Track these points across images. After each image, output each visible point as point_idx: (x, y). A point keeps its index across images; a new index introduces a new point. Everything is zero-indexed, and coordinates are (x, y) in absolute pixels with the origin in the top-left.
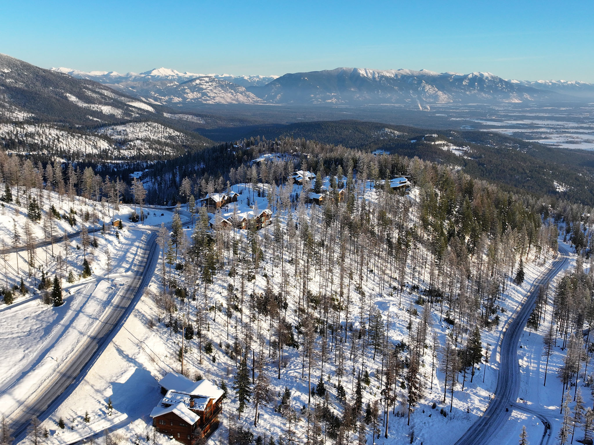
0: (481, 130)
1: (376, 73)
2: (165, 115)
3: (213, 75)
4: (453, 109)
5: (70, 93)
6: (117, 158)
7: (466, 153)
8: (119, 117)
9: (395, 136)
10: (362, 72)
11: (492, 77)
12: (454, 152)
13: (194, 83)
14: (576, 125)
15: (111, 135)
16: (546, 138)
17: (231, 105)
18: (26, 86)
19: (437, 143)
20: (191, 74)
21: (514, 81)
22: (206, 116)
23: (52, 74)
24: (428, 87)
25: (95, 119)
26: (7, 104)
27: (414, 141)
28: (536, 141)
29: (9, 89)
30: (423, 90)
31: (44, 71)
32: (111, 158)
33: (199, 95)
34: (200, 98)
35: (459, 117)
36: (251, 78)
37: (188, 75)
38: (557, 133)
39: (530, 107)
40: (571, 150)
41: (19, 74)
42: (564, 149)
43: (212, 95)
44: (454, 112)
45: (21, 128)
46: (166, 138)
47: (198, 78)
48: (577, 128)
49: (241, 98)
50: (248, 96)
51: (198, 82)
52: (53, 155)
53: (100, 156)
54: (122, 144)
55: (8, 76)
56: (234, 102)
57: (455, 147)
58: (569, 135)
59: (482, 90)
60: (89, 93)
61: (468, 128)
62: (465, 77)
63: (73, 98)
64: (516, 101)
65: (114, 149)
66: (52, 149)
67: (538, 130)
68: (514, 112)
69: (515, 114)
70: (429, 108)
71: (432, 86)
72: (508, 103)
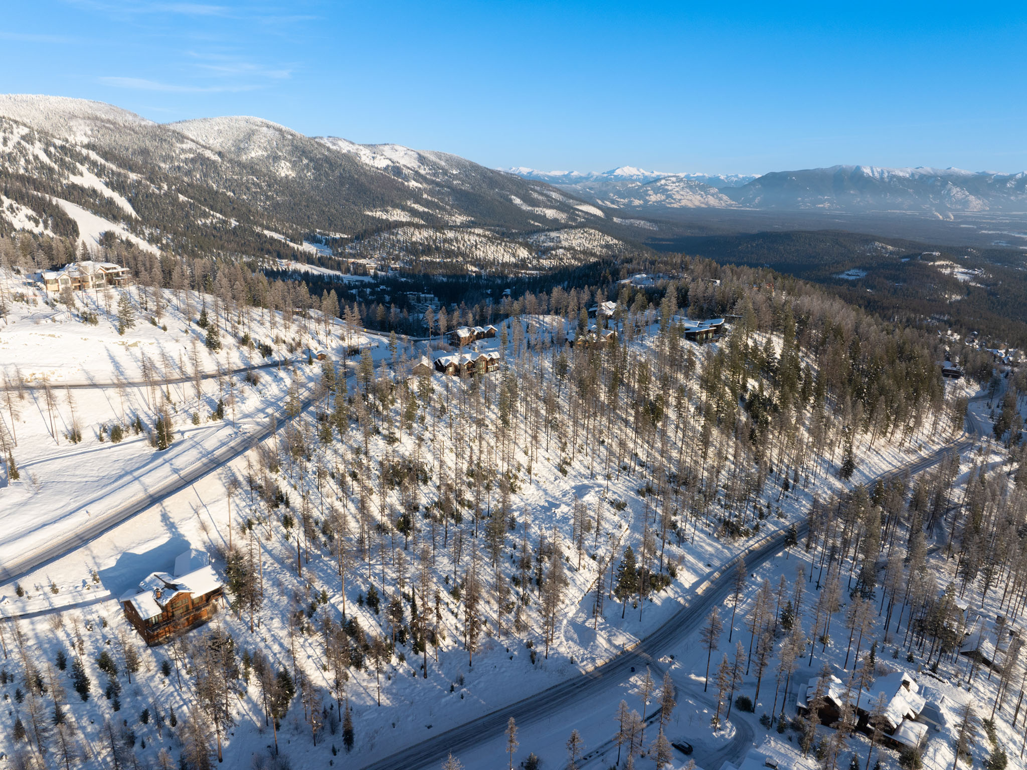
1: (885, 172)
2: (615, 219)
3: (682, 175)
4: (987, 219)
5: (516, 195)
6: (534, 268)
7: (975, 278)
8: (563, 221)
9: (887, 252)
10: (867, 171)
12: (957, 275)
13: (659, 184)
15: (543, 242)
17: (698, 209)
18: (472, 188)
19: (937, 263)
20: (658, 174)
22: (660, 222)
23: (500, 175)
24: (955, 190)
25: (536, 224)
26: (448, 207)
27: (907, 260)
29: (455, 191)
30: (949, 194)
31: (492, 171)
32: (528, 268)
33: (663, 197)
34: (664, 201)
36: (728, 177)
37: (656, 174)
41: (467, 176)
43: (678, 197)
44: (987, 223)
45: (440, 232)
46: (602, 247)
47: (664, 178)
49: (713, 201)
50: (720, 199)
51: (663, 182)
52: (467, 262)
53: (515, 265)
54: (544, 252)
55: (456, 177)
56: (703, 206)
57: (962, 270)
60: (535, 195)
61: (1004, 244)
62: (1011, 177)
63: (517, 201)
65: (534, 258)
66: (468, 256)
70: (953, 218)
71: (962, 189)
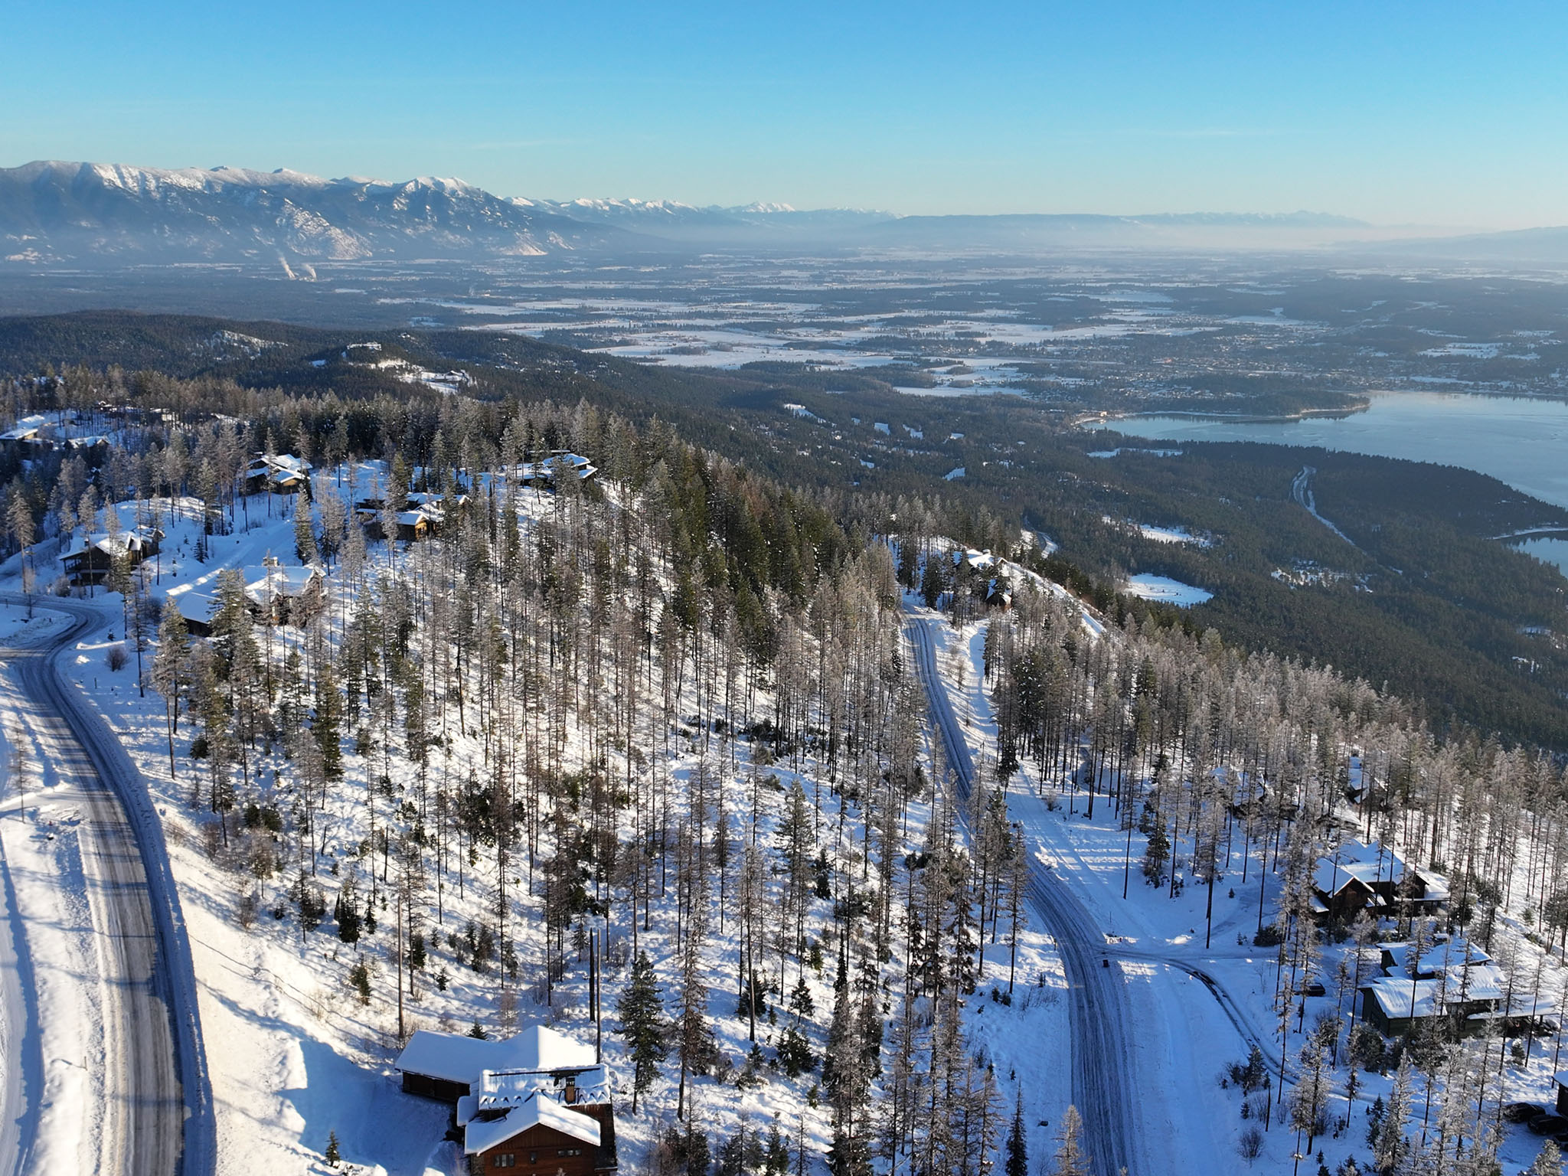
0: (464, 328)
1: (149, 177)
4: (377, 274)
7: (463, 388)
9: (254, 352)
10: (108, 174)
11: (466, 190)
12: (433, 386)
14: (686, 309)
16: (624, 343)
19: (383, 365)
21: (520, 202)
24: (301, 217)
27: (322, 362)
28: (603, 350)
30: (290, 224)
35: (400, 296)
38: (647, 328)
39: (569, 267)
40: (689, 370)
42: (671, 368)
44: (382, 283)
48: (689, 316)
57: (432, 375)
58: (675, 333)
59: (444, 222)
61: (430, 324)
62: (397, 190)
64: (533, 252)
67: (602, 324)
68: (534, 279)
69: (536, 285)
70: (314, 274)
71: (312, 212)
72: (515, 257)
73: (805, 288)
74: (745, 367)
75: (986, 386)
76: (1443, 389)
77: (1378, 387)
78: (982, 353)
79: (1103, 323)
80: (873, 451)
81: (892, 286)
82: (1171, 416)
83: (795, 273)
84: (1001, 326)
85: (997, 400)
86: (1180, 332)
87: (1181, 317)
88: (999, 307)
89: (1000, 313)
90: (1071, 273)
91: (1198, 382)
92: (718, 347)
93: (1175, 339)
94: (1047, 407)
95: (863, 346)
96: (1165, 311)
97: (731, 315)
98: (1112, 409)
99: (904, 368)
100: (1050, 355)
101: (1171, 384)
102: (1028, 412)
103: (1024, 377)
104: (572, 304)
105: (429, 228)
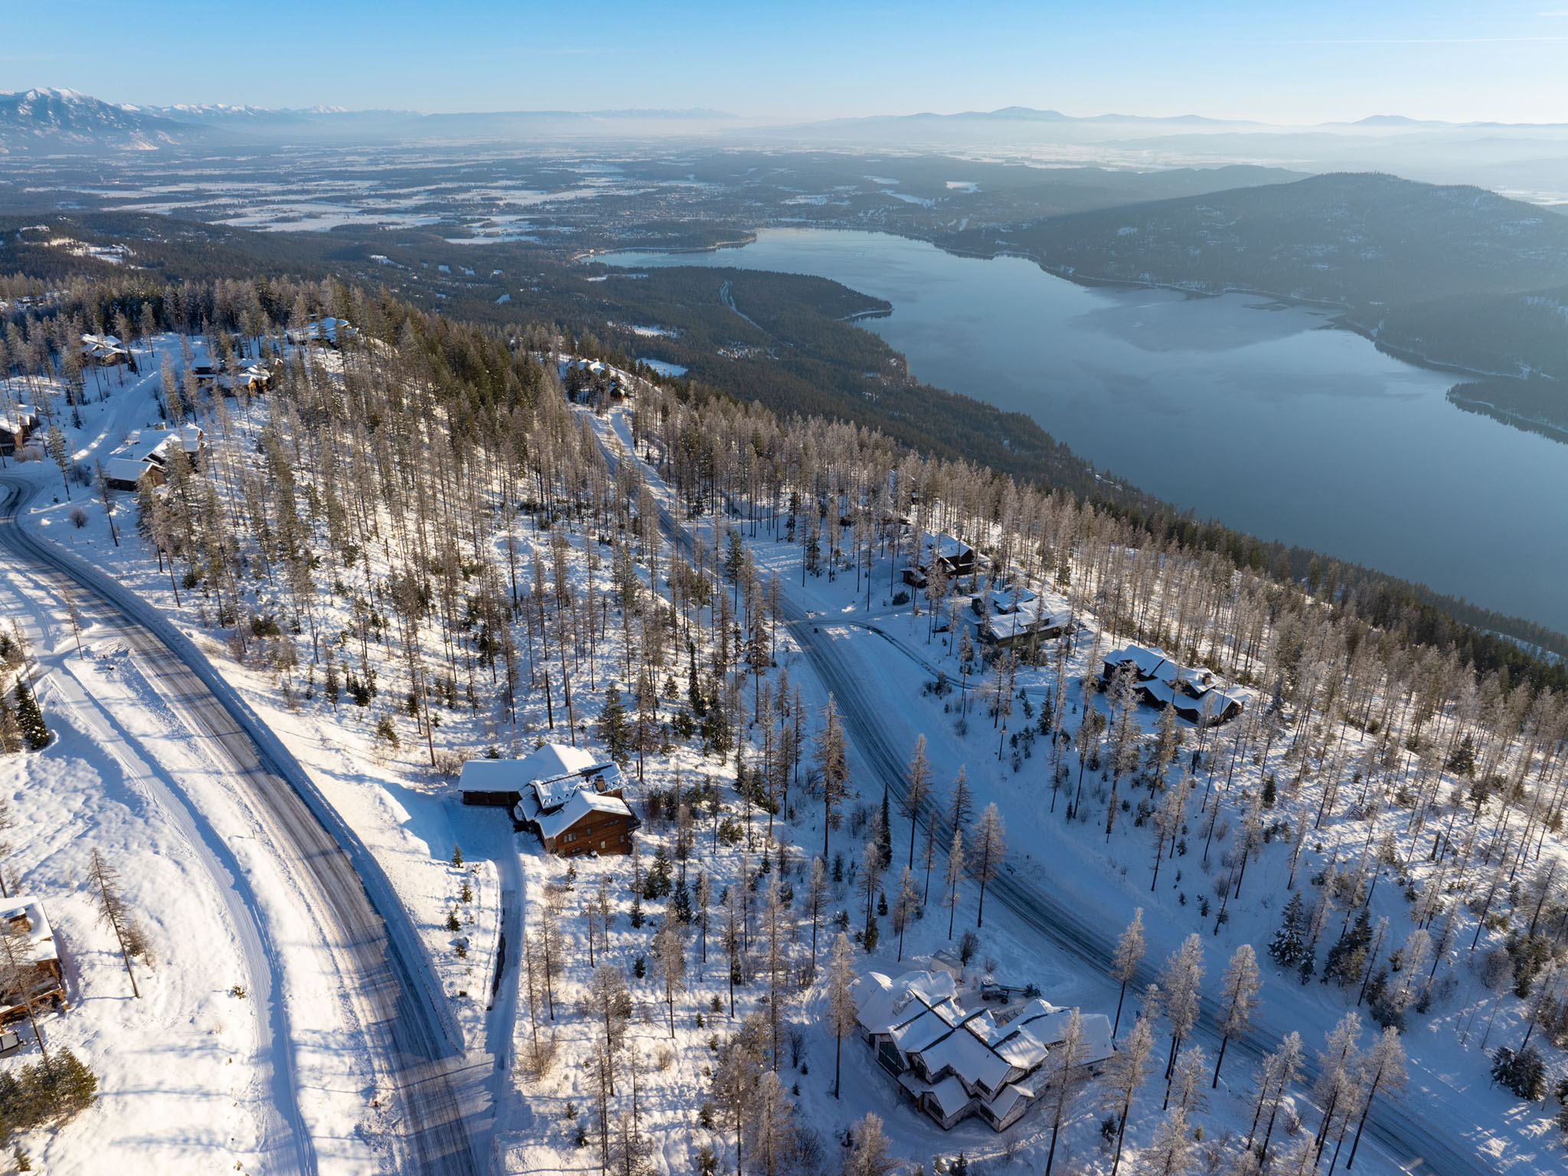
0: (105, 209)
4: (17, 168)
11: (81, 99)
12: (100, 257)
14: (279, 188)
16: (237, 216)
21: (128, 107)
28: (222, 222)
35: (43, 185)
38: (253, 204)
39: (179, 158)
40: (292, 234)
44: (24, 175)
48: (283, 193)
57: (98, 249)
58: (275, 207)
59: (66, 125)
62: (20, 98)
64: (147, 147)
67: (217, 202)
68: (153, 169)
69: (155, 174)
72: (133, 152)
73: (366, 169)
74: (334, 229)
75: (509, 235)
76: (798, 225)
77: (760, 226)
78: (502, 212)
79: (580, 188)
80: (442, 286)
81: (429, 165)
82: (636, 251)
83: (356, 158)
84: (512, 192)
85: (520, 245)
86: (632, 193)
87: (630, 182)
88: (508, 179)
89: (509, 183)
90: (552, 153)
91: (651, 227)
92: (310, 216)
93: (629, 198)
94: (554, 248)
95: (417, 210)
96: (620, 179)
97: (315, 191)
98: (597, 248)
99: (449, 225)
100: (549, 211)
101: (632, 229)
102: (541, 252)
103: (534, 228)
104: (190, 187)
105: (55, 129)
